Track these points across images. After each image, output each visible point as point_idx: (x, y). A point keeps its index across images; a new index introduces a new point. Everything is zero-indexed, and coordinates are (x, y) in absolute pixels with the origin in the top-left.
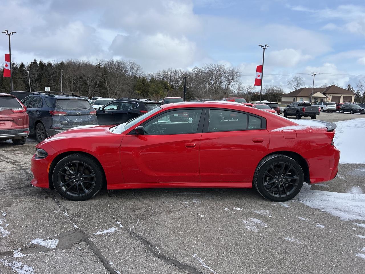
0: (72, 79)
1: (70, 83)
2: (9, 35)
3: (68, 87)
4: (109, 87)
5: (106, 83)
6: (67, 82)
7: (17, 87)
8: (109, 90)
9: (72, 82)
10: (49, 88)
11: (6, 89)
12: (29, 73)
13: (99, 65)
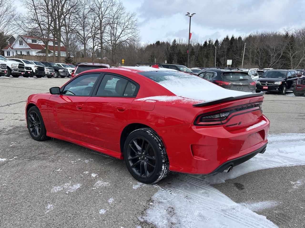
0: (256, 51)
1: (253, 56)
2: (190, 17)
3: (250, 60)
4: (293, 58)
5: (290, 54)
6: (249, 55)
7: (208, 61)
8: (292, 61)
9: (255, 55)
10: (231, 61)
11: (200, 63)
12: (216, 48)
13: (287, 35)
